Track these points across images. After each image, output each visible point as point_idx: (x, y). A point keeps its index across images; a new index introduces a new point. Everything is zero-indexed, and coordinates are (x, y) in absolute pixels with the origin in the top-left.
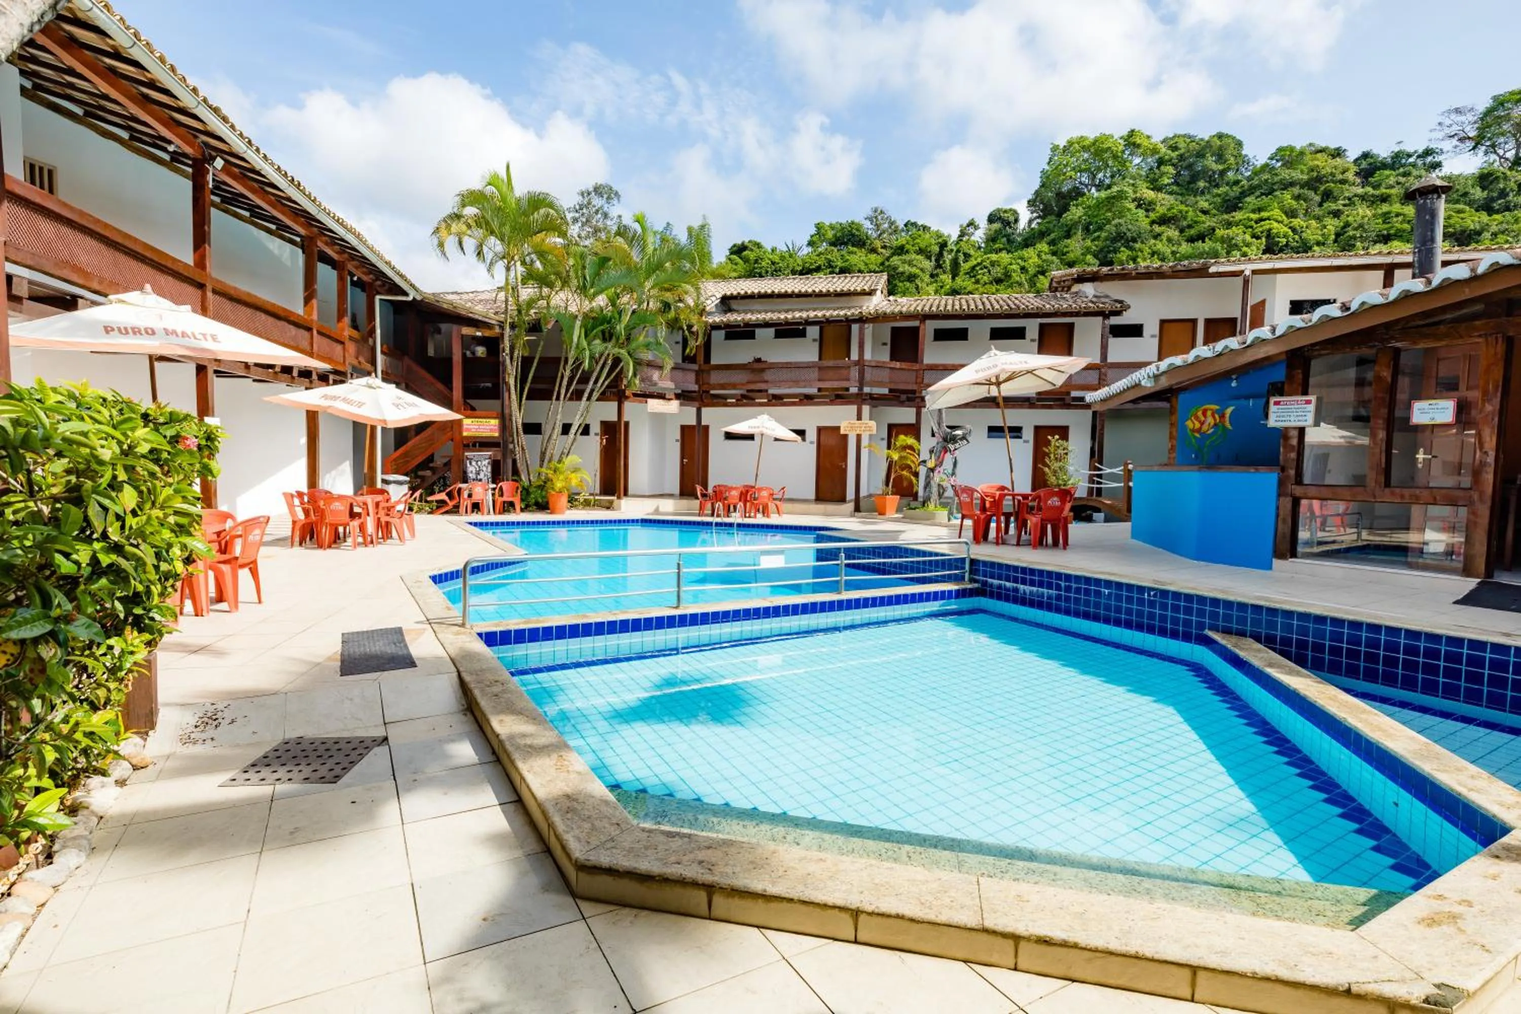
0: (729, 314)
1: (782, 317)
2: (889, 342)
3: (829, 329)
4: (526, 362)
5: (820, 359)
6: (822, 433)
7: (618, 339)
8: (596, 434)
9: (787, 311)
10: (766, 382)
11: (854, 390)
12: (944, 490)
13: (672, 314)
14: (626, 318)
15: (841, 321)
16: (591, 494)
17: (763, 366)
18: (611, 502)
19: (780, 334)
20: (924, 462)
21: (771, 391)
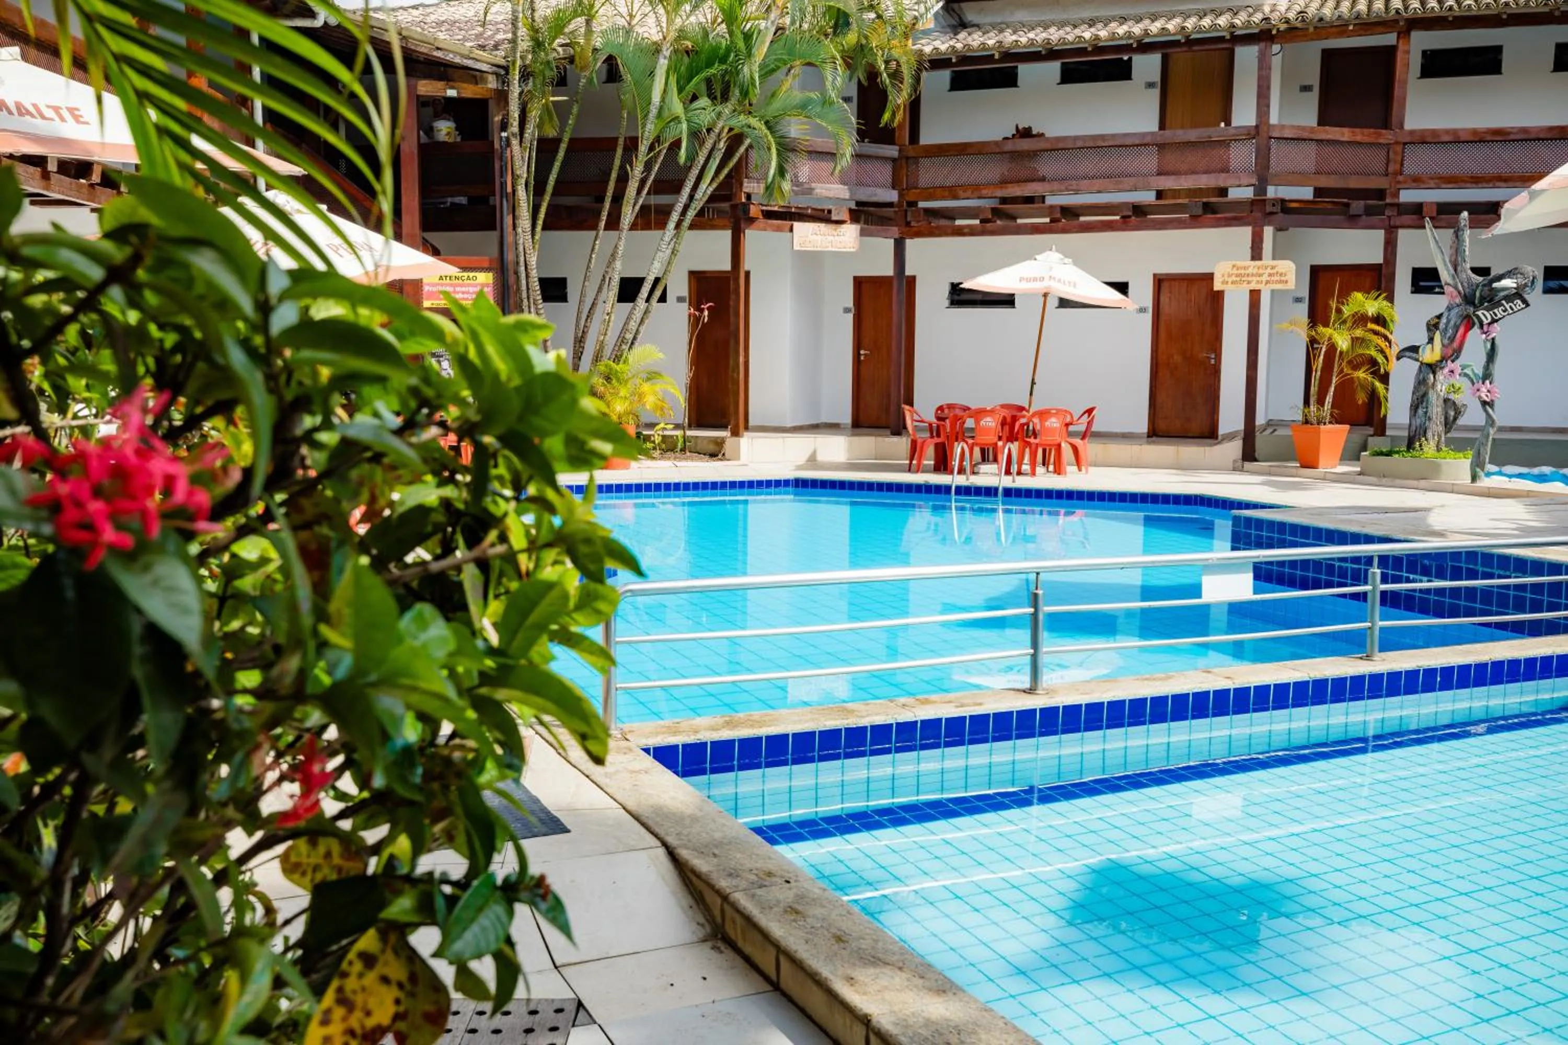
0: (962, 35)
1: (1087, 35)
2: (1315, 81)
3: (1180, 57)
4: (546, 148)
5: (1162, 126)
6: (1165, 286)
7: (745, 94)
8: (680, 299)
9: (1092, 23)
10: (1043, 179)
11: (1241, 193)
12: (1458, 413)
13: (851, 38)
14: (761, 51)
15: (1221, 39)
16: (677, 427)
17: (1041, 145)
18: (720, 443)
19: (1070, 76)
20: (1414, 349)
21: (1051, 200)
